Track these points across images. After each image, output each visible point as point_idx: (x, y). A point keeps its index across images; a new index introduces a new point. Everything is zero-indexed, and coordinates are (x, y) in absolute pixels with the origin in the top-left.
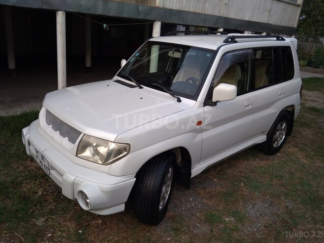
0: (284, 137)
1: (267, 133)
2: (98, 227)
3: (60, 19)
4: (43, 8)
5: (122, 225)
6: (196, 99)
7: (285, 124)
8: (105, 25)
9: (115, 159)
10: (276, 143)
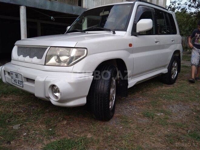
0: (177, 72)
1: (167, 66)
2: (64, 126)
3: (23, 11)
4: (11, 3)
5: (82, 124)
6: (126, 31)
7: (176, 63)
8: (52, 17)
9: (77, 60)
10: (173, 75)
